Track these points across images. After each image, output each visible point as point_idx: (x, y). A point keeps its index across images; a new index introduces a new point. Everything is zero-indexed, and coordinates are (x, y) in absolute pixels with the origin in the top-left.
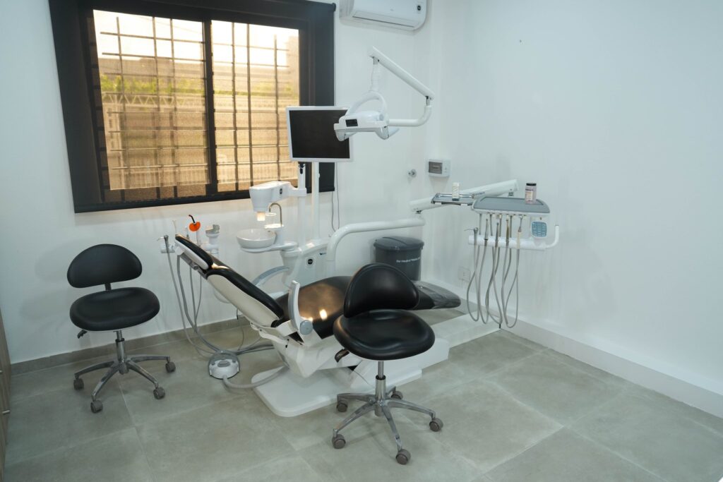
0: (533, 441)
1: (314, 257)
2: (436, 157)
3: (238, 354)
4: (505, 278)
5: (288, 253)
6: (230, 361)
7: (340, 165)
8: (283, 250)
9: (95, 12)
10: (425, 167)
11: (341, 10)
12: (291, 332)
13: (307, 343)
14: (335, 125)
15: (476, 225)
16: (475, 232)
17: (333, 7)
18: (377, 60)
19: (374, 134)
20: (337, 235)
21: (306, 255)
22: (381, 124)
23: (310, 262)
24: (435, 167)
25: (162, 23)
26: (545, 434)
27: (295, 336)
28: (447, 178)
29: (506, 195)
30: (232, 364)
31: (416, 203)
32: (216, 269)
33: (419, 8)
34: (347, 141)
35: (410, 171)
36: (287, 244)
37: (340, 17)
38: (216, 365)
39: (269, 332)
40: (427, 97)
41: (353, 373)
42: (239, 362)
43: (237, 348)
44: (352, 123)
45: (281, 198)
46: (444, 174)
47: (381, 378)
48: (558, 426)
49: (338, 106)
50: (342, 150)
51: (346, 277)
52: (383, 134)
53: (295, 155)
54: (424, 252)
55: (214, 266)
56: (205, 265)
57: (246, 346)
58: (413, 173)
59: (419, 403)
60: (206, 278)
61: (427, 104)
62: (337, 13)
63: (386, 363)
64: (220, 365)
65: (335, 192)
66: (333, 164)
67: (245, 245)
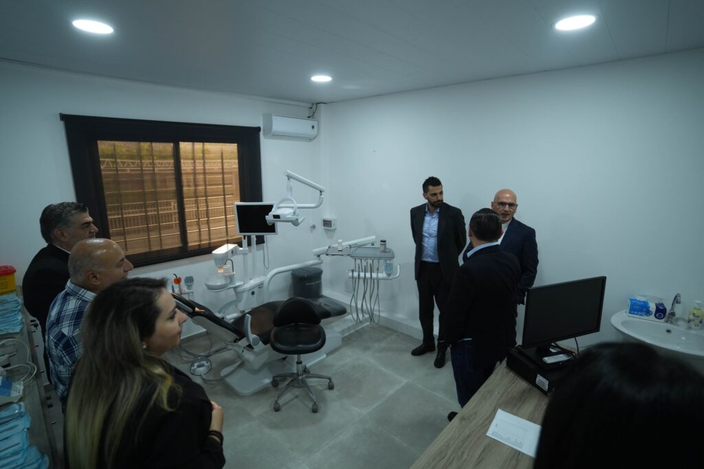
0: (391, 392)
1: (255, 290)
2: (328, 217)
3: (208, 356)
4: (371, 297)
5: (239, 289)
6: (204, 362)
7: (268, 237)
8: (235, 288)
9: (99, 142)
10: (321, 223)
11: (264, 131)
12: (247, 344)
13: (256, 349)
14: (267, 216)
15: (353, 267)
16: (353, 271)
17: (258, 129)
18: (289, 177)
19: (290, 223)
20: (269, 276)
21: (249, 290)
22: (294, 218)
23: (253, 293)
24: (327, 223)
25: (145, 145)
26: (397, 387)
27: (250, 347)
28: (335, 229)
29: (370, 246)
30: (206, 364)
31: (317, 250)
32: (197, 312)
33: (313, 127)
34: (274, 225)
35: (312, 225)
36: (237, 284)
37: (264, 134)
38: (195, 367)
39: (232, 345)
40: (321, 191)
41: (285, 362)
42: (211, 362)
43: (208, 352)
44: (277, 217)
45: (232, 256)
46: (333, 228)
47: (299, 363)
48: (405, 381)
49: (266, 202)
50: (272, 229)
51: (277, 302)
52: (295, 223)
53: (241, 232)
54: (323, 276)
55: (197, 309)
56: (190, 310)
57: (214, 349)
58: (314, 227)
59: (324, 373)
60: (192, 317)
61: (321, 195)
62: (261, 133)
63: (302, 355)
64: (199, 366)
65: (265, 244)
66: (263, 236)
67: (210, 288)
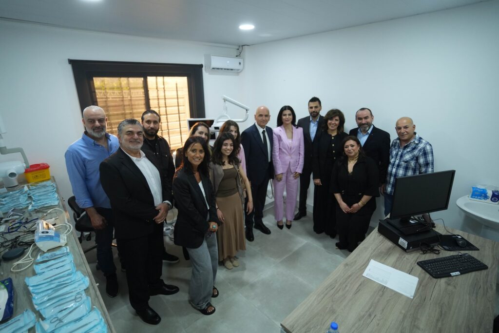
0: (296, 249)
9: (94, 78)
11: (205, 67)
17: (201, 66)
18: (225, 100)
25: (124, 80)
26: (300, 245)
33: (240, 63)
34: (214, 134)
37: (205, 70)
40: (247, 110)
44: (217, 128)
49: (208, 118)
61: (247, 113)
62: (204, 69)
64: (167, 230)
